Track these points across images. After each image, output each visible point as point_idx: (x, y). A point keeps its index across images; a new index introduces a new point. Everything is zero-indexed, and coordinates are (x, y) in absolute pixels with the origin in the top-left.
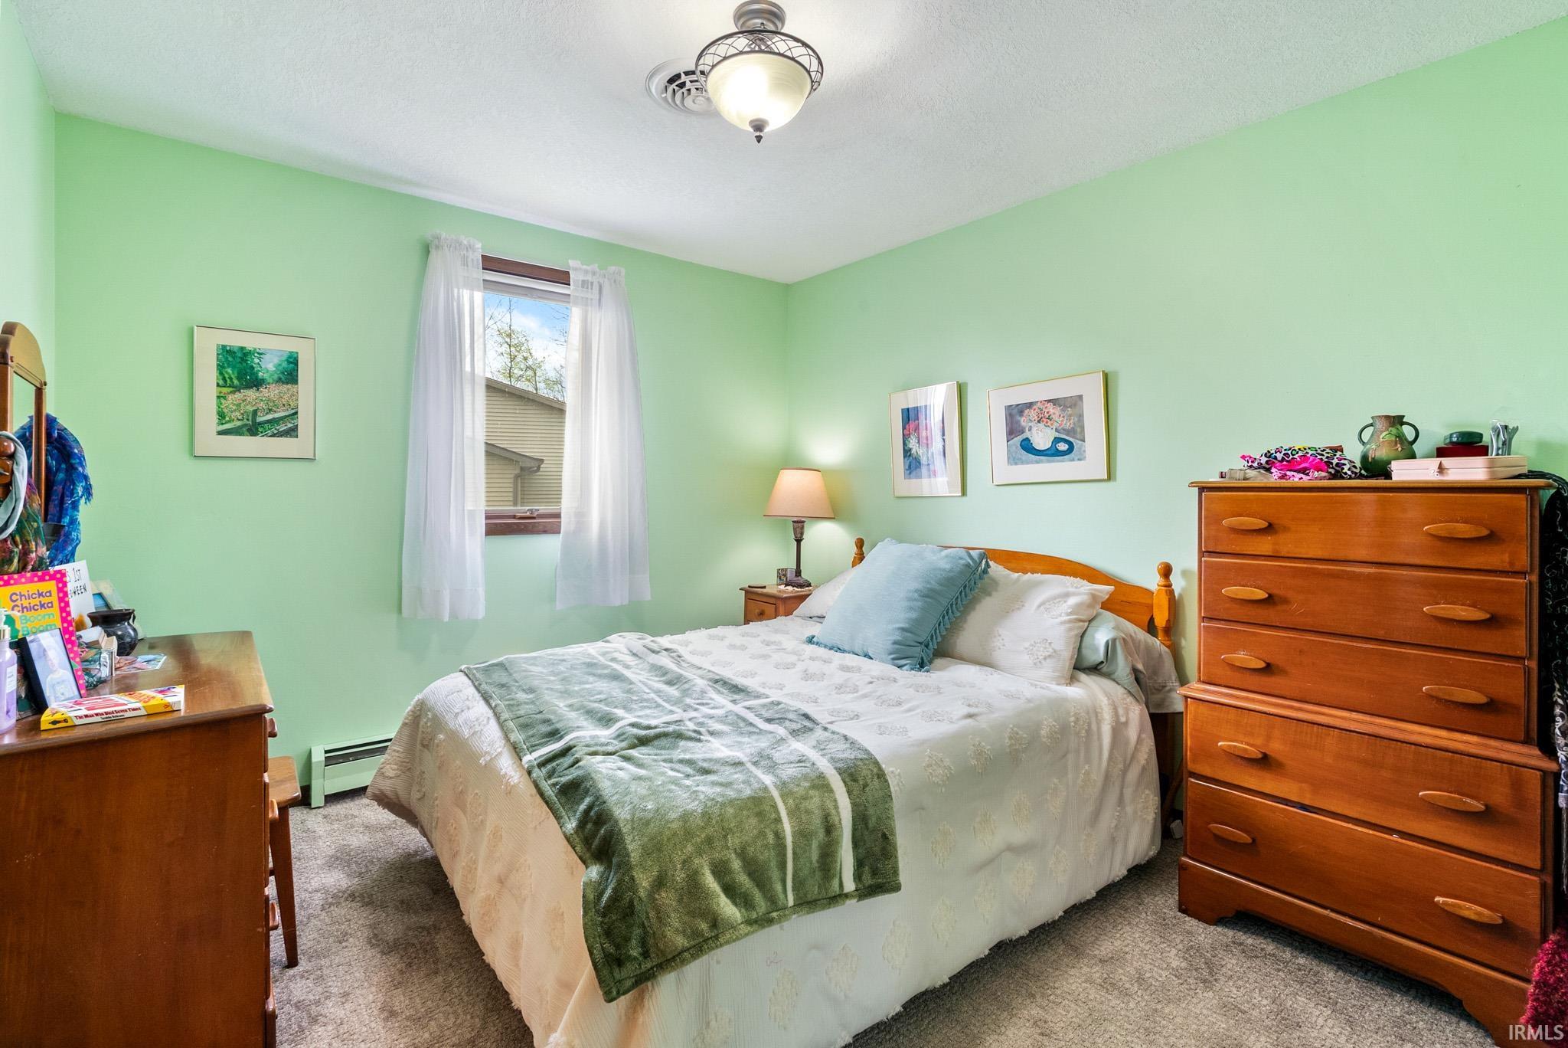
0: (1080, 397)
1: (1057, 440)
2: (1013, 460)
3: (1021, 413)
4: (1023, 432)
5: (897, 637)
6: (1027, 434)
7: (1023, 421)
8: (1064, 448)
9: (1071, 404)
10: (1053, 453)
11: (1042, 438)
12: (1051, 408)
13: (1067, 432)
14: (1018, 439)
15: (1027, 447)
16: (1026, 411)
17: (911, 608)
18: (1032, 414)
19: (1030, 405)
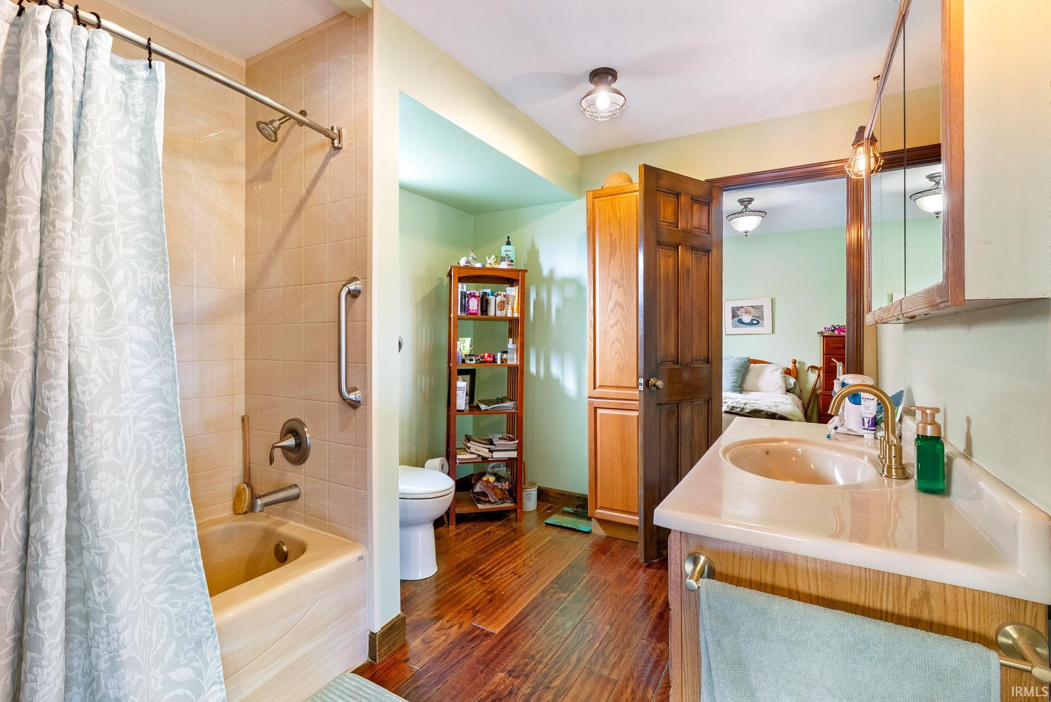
0: (762, 306)
1: (753, 320)
2: (734, 326)
3: (738, 310)
4: (739, 316)
5: (732, 385)
6: (740, 317)
7: (739, 313)
8: (755, 322)
9: (759, 308)
10: (751, 324)
11: (746, 319)
12: (750, 309)
13: (757, 317)
14: (737, 319)
15: (740, 321)
16: (740, 309)
17: (733, 376)
18: (743, 310)
19: (742, 307)
